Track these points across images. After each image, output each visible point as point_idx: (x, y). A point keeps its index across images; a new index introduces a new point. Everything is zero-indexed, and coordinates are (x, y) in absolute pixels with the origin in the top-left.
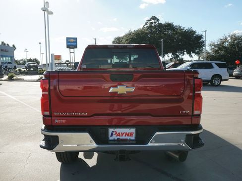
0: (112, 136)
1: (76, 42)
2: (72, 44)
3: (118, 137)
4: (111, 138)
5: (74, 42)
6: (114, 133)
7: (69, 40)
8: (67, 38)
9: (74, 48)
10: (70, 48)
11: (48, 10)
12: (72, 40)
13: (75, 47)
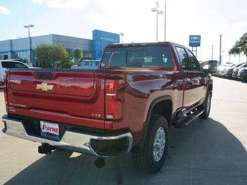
0: (43, 129)
1: (200, 40)
2: (195, 42)
3: (48, 131)
4: (43, 131)
5: (197, 40)
6: (45, 127)
7: (192, 38)
8: (190, 36)
9: (196, 46)
10: (193, 46)
11: (157, 9)
12: (196, 38)
13: (198, 45)
